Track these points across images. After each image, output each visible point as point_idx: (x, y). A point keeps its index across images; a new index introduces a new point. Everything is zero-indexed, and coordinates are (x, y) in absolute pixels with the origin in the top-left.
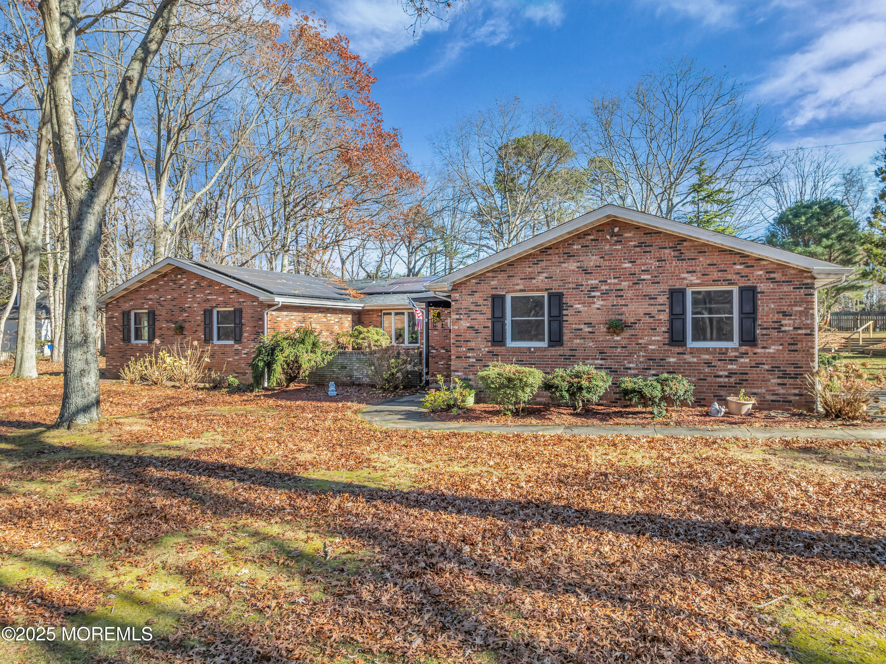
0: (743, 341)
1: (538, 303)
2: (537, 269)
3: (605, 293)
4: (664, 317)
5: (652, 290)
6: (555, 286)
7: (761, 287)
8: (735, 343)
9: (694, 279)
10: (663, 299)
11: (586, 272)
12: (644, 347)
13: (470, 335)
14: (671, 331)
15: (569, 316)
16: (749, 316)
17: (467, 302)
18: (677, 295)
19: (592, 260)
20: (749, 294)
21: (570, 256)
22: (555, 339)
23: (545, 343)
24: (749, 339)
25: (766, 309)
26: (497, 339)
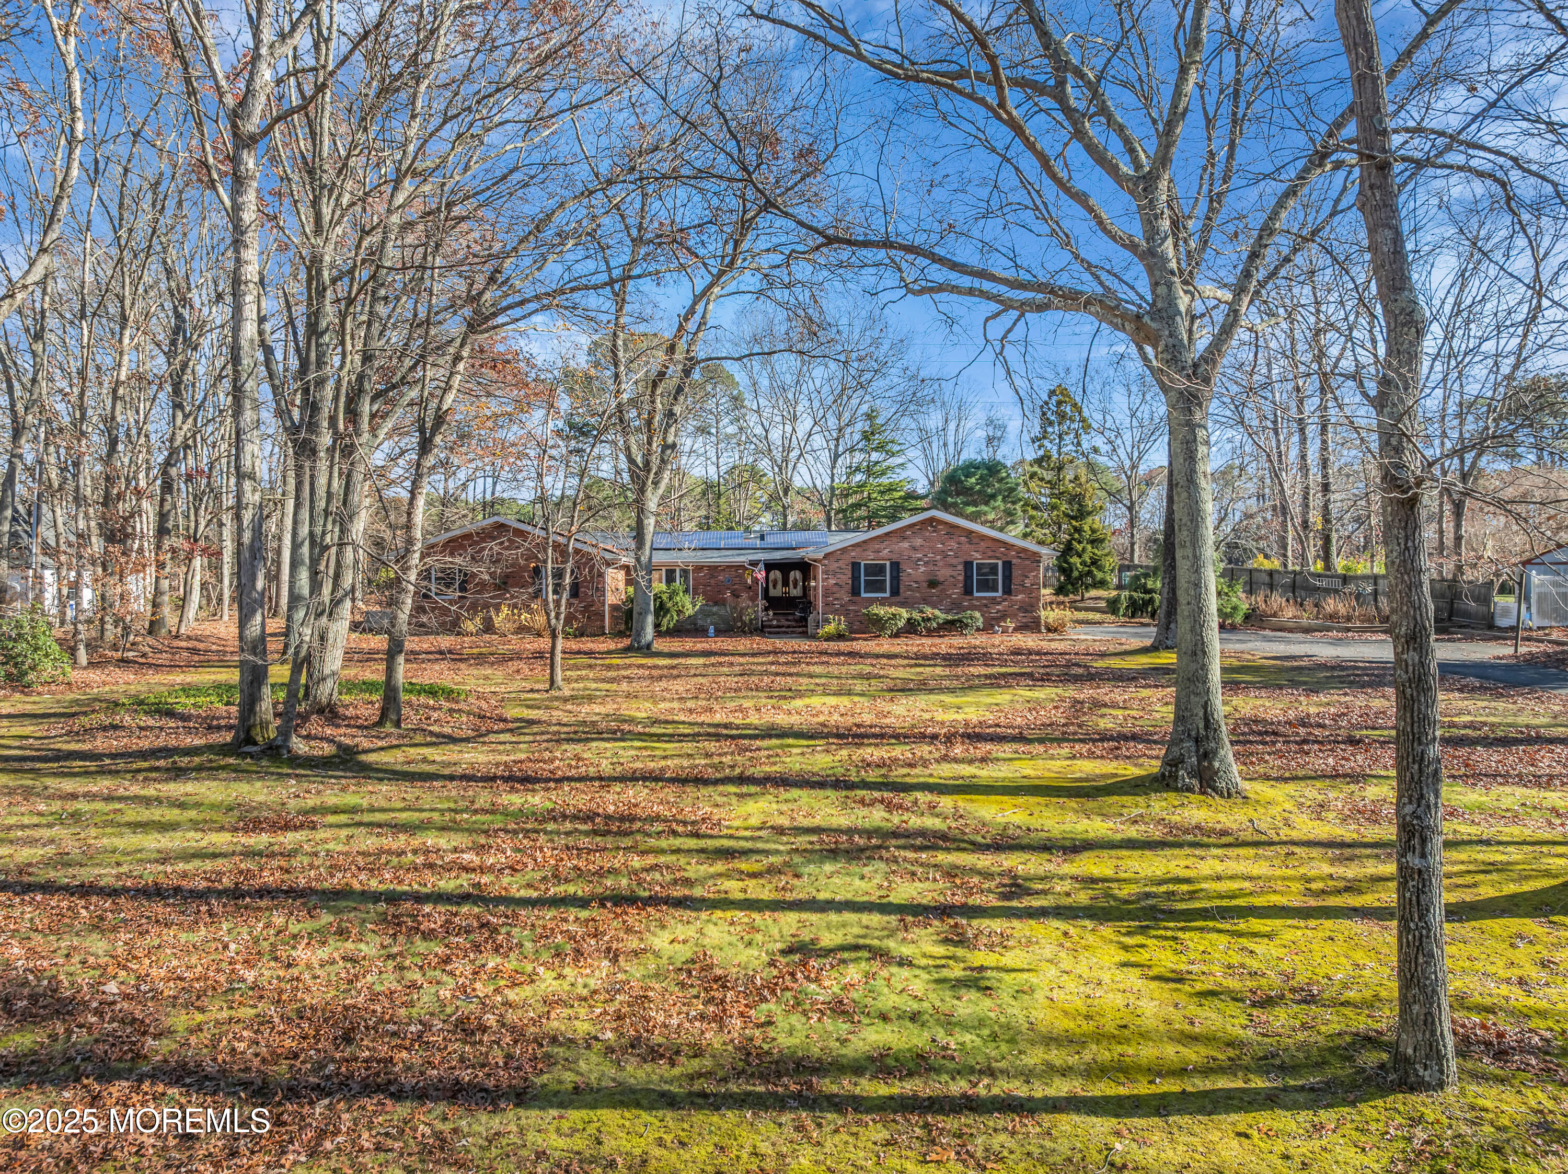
0: (1004, 592)
1: (880, 569)
2: (882, 546)
3: (926, 563)
4: (961, 578)
5: (955, 561)
6: (895, 558)
7: (1014, 561)
8: (1000, 594)
9: (978, 555)
10: (961, 567)
11: (914, 549)
12: (949, 596)
13: (835, 589)
14: (965, 586)
15: (903, 577)
16: (1008, 578)
17: (834, 566)
18: (968, 565)
19: (918, 542)
20: (1008, 565)
21: (904, 538)
22: (895, 592)
23: (887, 595)
24: (1008, 591)
25: (1016, 573)
26: (855, 592)
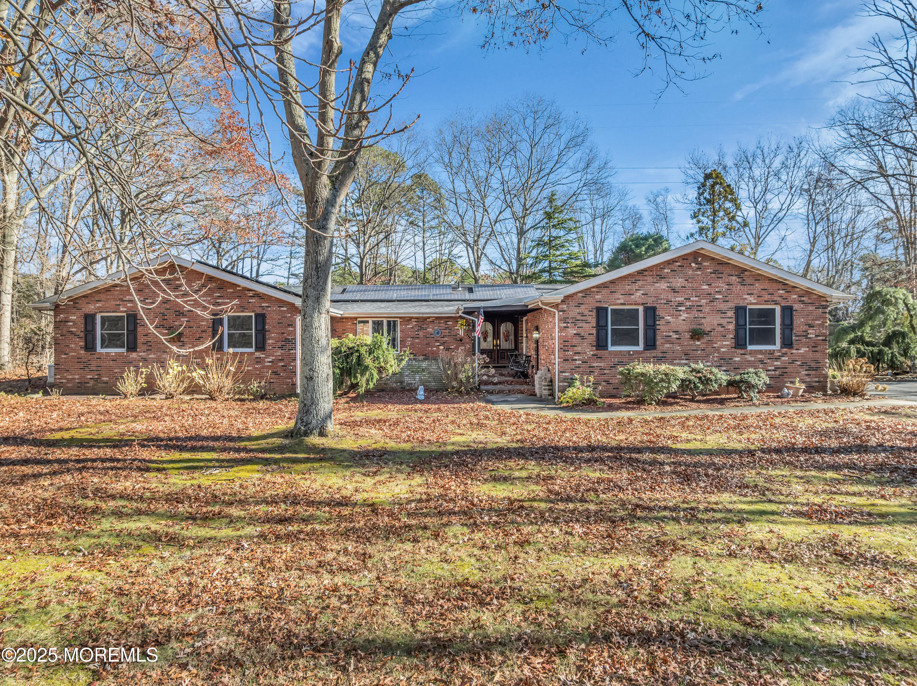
0: (783, 345)
1: (633, 315)
2: (635, 287)
3: (689, 308)
4: (732, 327)
5: (723, 306)
6: (650, 302)
7: (796, 307)
8: (778, 346)
9: (752, 299)
10: (731, 314)
11: (674, 291)
12: (717, 350)
13: (575, 341)
14: (736, 337)
15: (661, 326)
16: (788, 326)
17: (574, 312)
18: (740, 311)
19: (679, 282)
20: (788, 311)
21: (662, 278)
22: (650, 344)
23: (641, 347)
24: (787, 343)
25: (799, 322)
26: (601, 344)
